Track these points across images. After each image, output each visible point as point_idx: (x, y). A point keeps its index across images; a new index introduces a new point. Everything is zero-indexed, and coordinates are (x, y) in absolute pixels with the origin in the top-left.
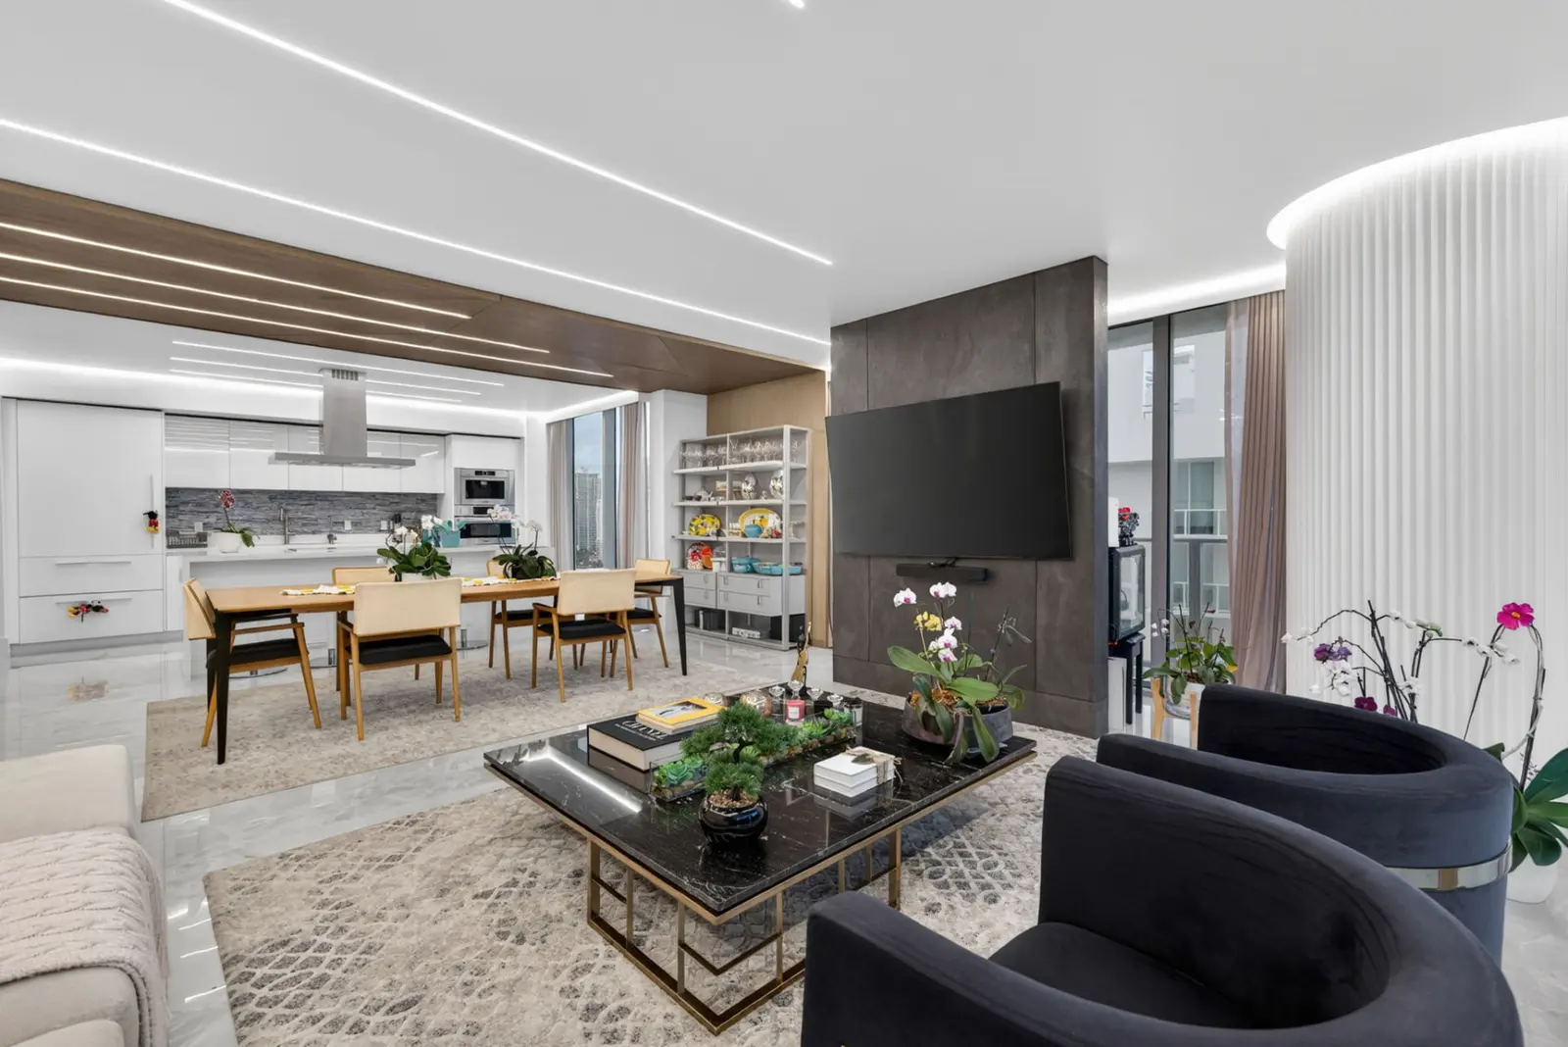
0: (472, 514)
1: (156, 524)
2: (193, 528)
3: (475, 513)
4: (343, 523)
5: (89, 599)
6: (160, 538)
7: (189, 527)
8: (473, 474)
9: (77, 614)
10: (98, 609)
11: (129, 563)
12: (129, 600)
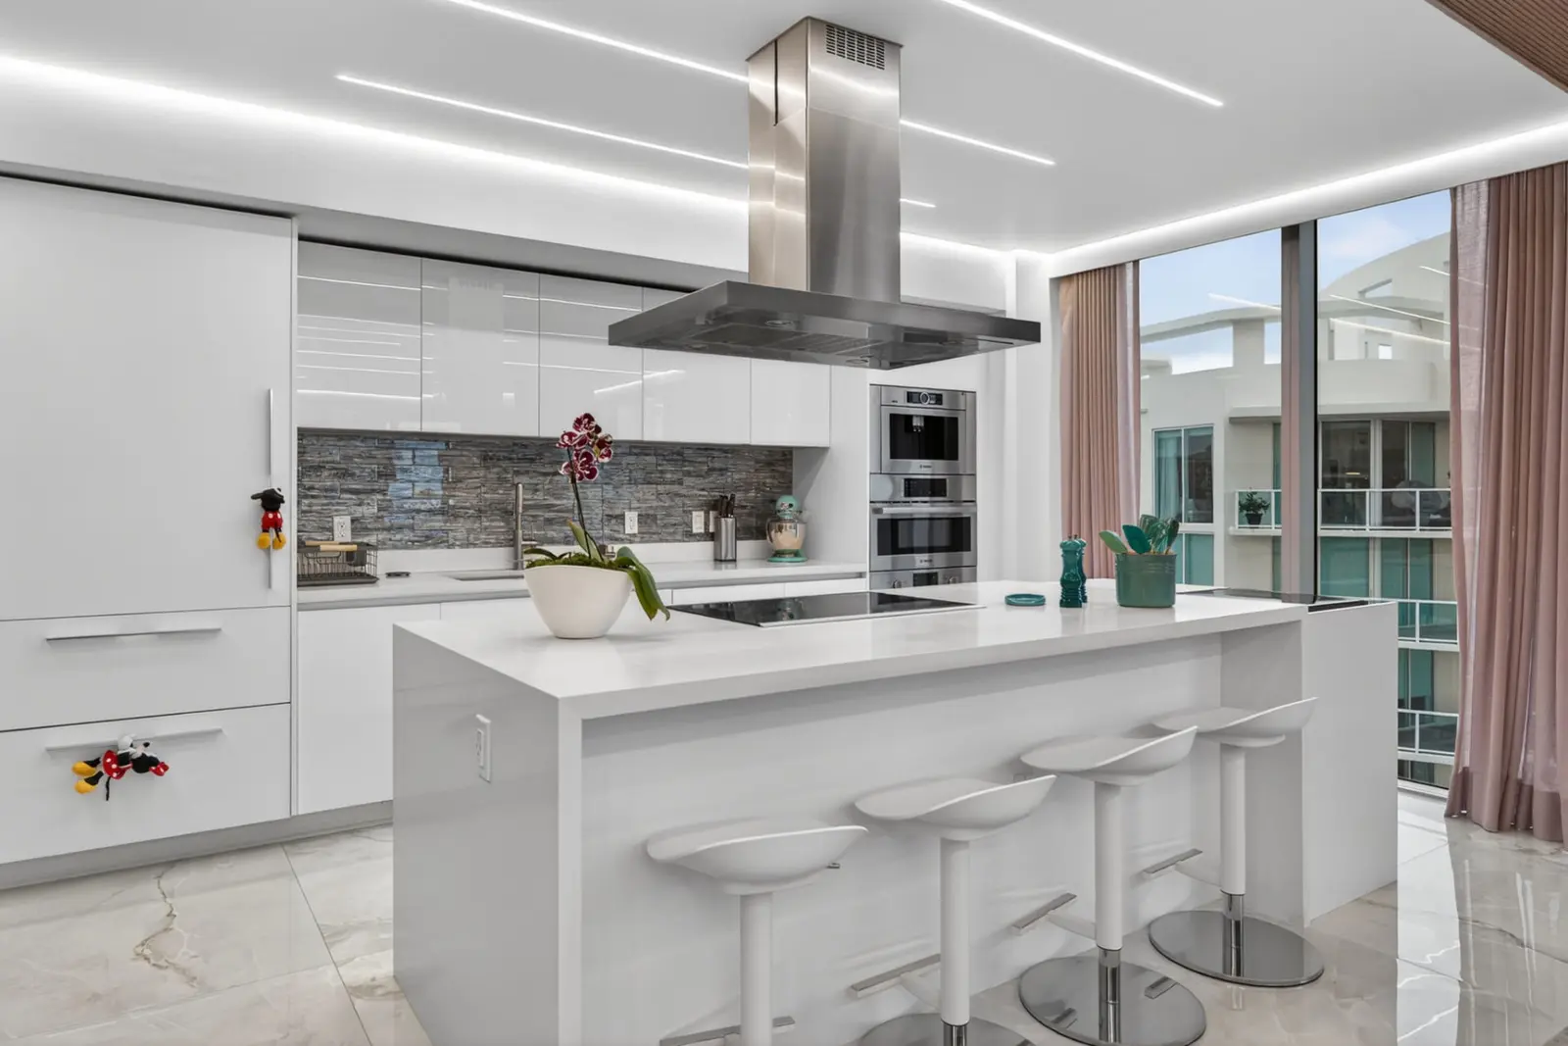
0: (901, 496)
1: (276, 525)
2: (331, 530)
3: (908, 493)
4: (621, 517)
5: (126, 739)
6: (286, 562)
7: (324, 529)
8: (902, 400)
9: (93, 781)
10: (146, 764)
11: (215, 632)
12: (215, 733)
